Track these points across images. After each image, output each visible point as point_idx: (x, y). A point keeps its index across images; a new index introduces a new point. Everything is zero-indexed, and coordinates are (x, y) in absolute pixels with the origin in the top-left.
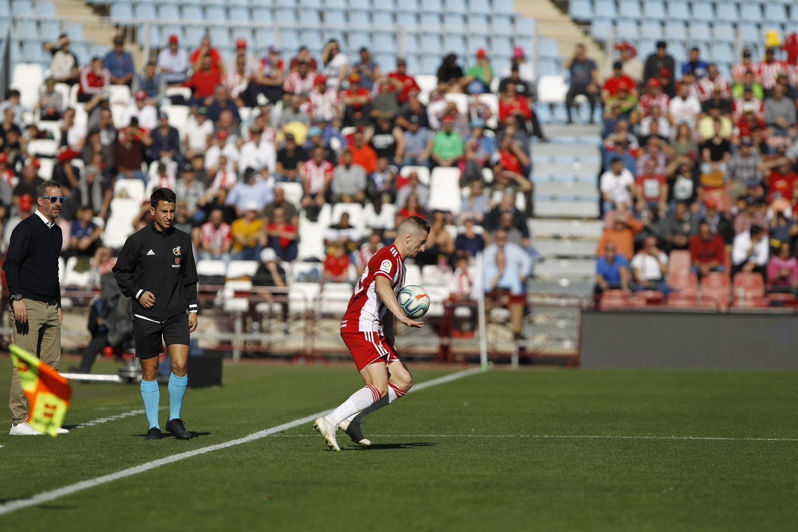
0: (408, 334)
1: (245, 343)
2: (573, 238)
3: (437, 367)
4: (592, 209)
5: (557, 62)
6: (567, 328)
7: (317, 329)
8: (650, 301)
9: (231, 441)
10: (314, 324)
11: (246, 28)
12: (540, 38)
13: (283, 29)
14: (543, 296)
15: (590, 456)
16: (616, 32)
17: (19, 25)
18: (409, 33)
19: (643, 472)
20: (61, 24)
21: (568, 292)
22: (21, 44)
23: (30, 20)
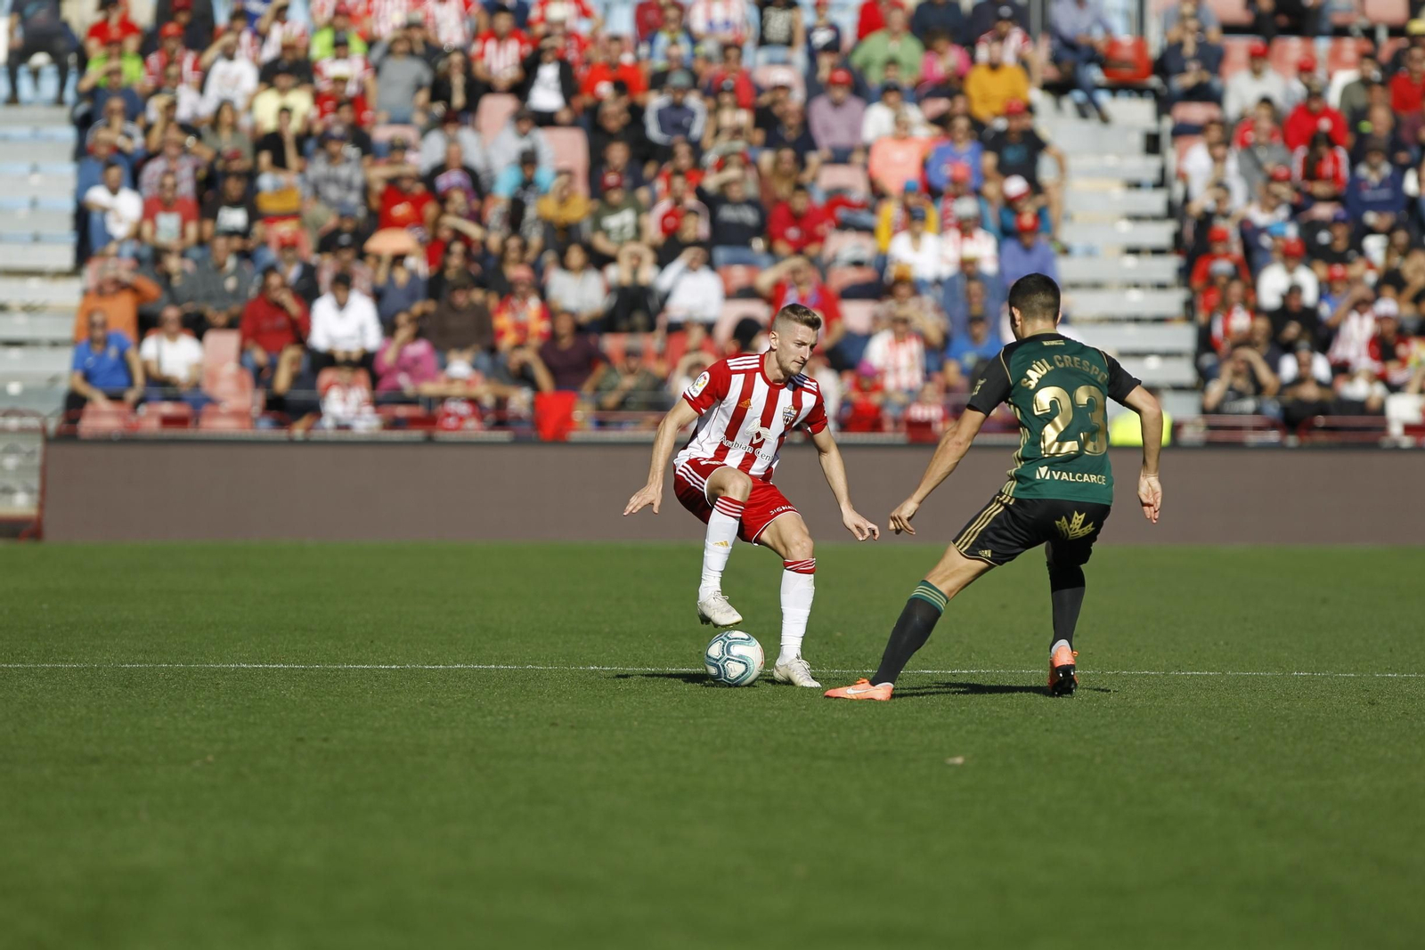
2: (29, 309)
4: (64, 256)
6: (19, 469)
8: (167, 421)
19: (159, 729)
21: (21, 406)
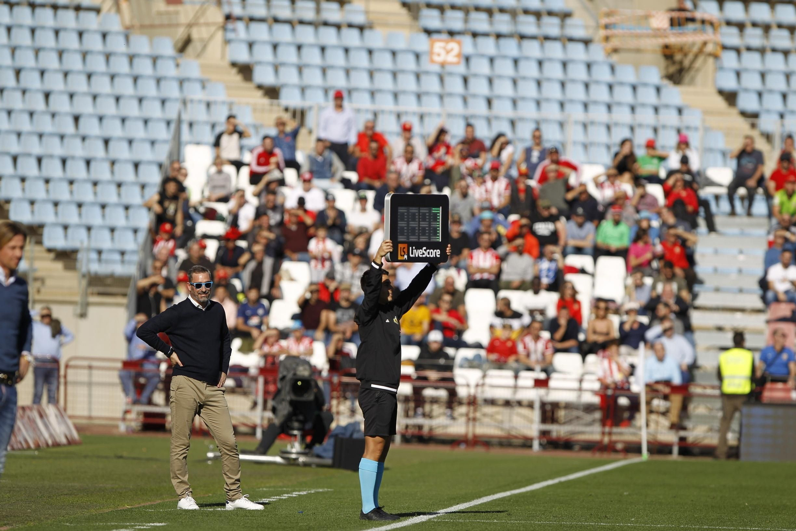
0: (569, 422)
1: (407, 427)
3: (598, 456)
4: (756, 301)
5: (724, 154)
7: (478, 415)
9: (392, 525)
10: (475, 411)
11: (414, 113)
12: (707, 129)
13: (450, 116)
14: (705, 387)
16: (783, 125)
17: (189, 105)
18: (576, 122)
20: (231, 105)
22: (191, 125)
23: (200, 101)
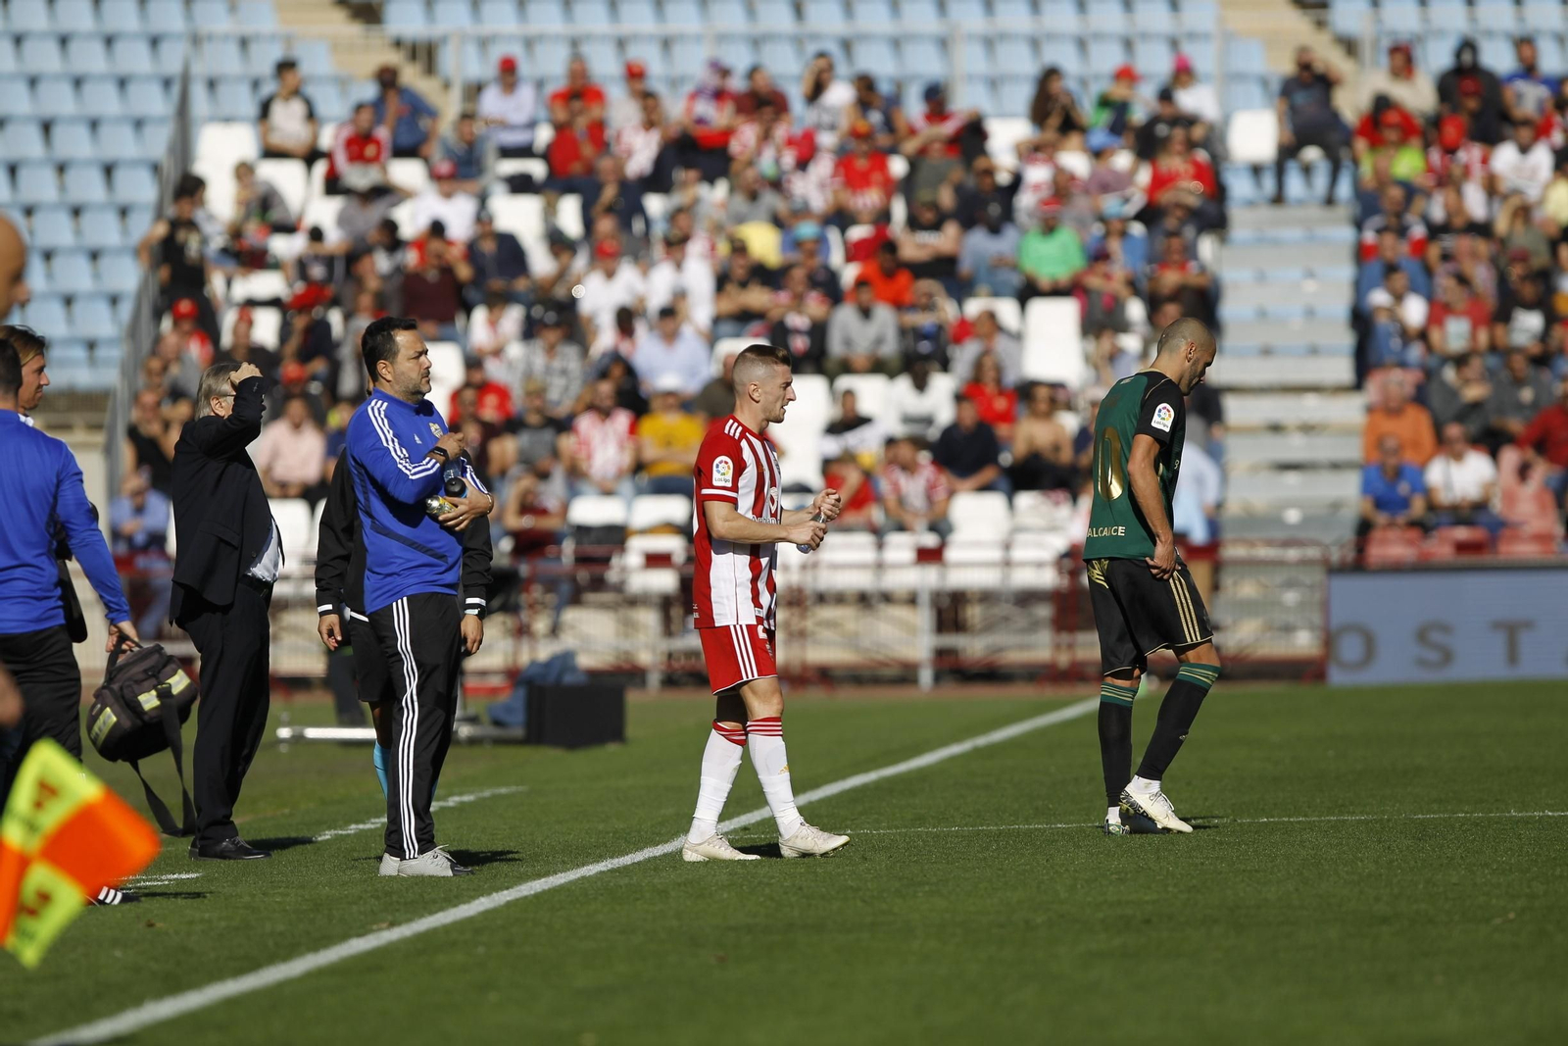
0: (989, 627)
1: (670, 656)
2: (1307, 429)
3: (1049, 692)
4: (1341, 369)
5: (1264, 82)
6: (1302, 605)
7: (809, 624)
8: (1462, 547)
9: (646, 851)
10: (803, 616)
11: (650, 38)
12: (1228, 37)
13: (722, 38)
14: (1252, 544)
15: (1351, 856)
16: (1379, 21)
17: (207, 48)
18: (971, 37)
19: (1455, 884)
20: (288, 40)
21: (1302, 535)
22: (212, 84)
23: (226, 37)
